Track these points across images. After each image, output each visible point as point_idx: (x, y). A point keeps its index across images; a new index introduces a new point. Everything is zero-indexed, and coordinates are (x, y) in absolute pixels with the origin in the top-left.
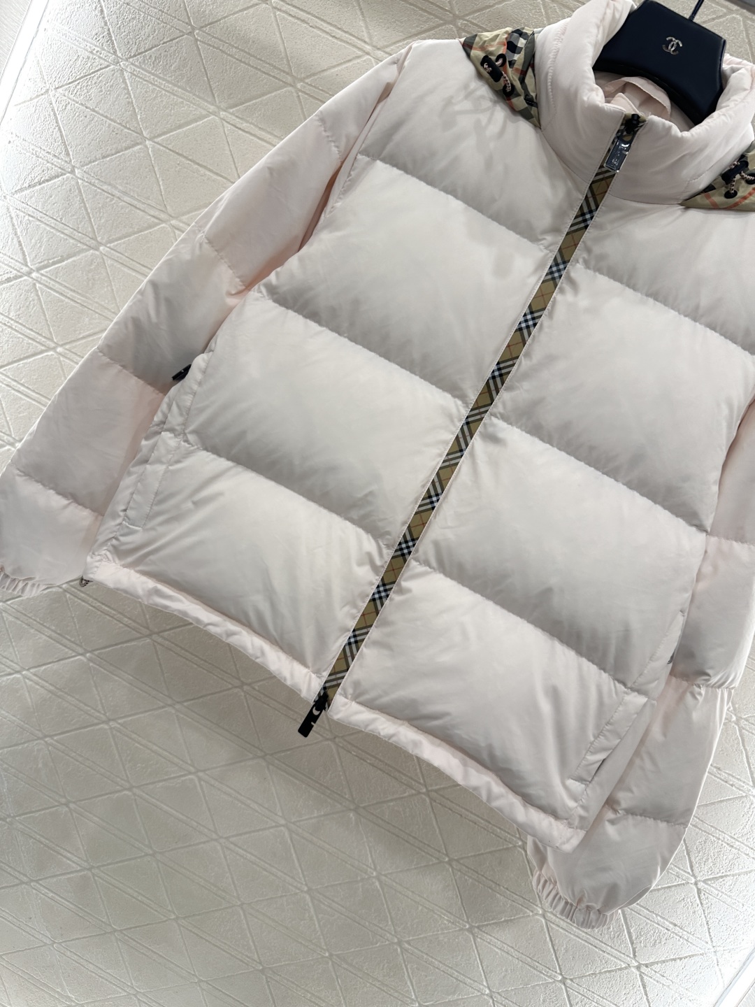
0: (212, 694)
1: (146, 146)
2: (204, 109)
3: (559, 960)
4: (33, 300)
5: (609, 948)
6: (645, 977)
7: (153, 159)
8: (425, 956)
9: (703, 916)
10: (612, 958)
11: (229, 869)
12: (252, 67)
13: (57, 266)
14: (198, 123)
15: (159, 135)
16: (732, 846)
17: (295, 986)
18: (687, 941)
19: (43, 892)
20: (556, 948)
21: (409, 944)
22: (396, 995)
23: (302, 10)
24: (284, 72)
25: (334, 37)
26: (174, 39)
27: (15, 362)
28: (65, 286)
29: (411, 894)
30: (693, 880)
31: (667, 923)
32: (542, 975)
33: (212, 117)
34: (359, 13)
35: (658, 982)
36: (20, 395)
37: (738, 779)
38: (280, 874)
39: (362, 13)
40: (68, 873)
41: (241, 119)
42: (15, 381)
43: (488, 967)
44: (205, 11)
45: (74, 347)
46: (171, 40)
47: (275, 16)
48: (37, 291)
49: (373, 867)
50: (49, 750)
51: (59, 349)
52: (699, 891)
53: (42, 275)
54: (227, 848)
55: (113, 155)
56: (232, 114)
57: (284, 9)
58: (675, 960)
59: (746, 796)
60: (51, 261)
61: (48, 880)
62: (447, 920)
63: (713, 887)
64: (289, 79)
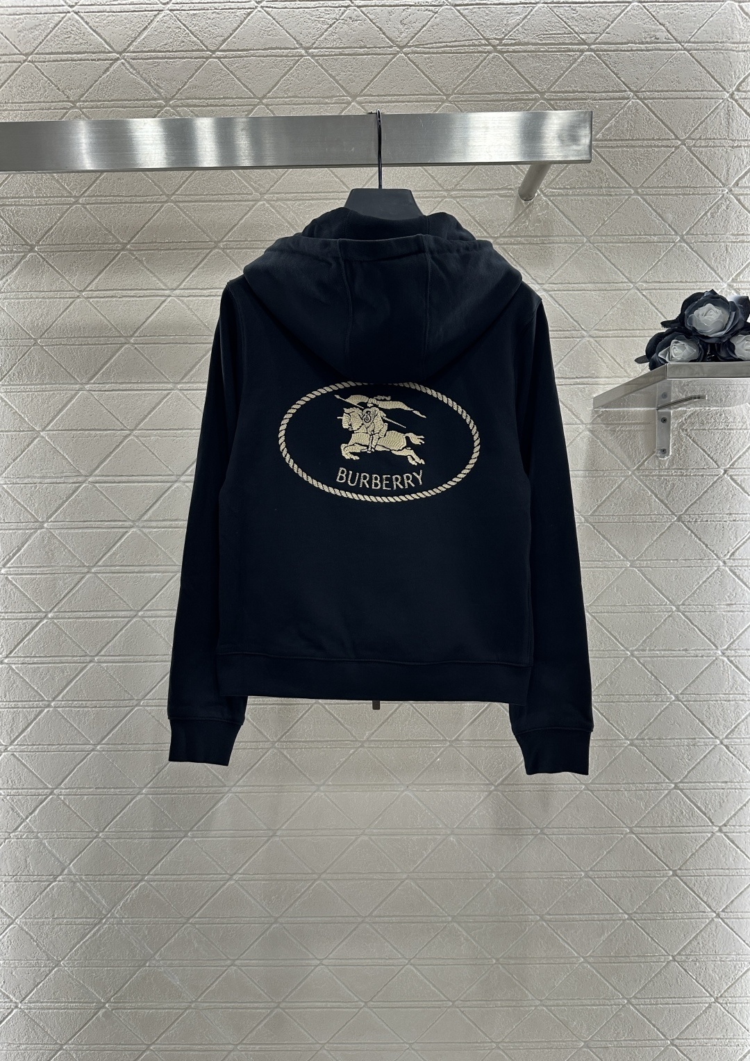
0: (300, 807)
1: (43, 437)
2: (72, 390)
3: (662, 859)
4: (12, 590)
5: (692, 828)
6: (729, 834)
7: (52, 443)
8: (566, 916)
9: (741, 764)
10: (698, 834)
11: (386, 940)
12: (92, 344)
13: (17, 555)
14: (73, 402)
15: (48, 424)
16: (729, 701)
17: (485, 1002)
18: (741, 789)
19: (250, 1049)
20: (655, 851)
21: (550, 915)
22: (562, 961)
23: (107, 290)
24: (117, 337)
25: (139, 297)
26: (26, 353)
27: (20, 642)
28: (32, 567)
29: (528, 874)
30: (718, 742)
31: (719, 784)
32: (658, 879)
33: (81, 392)
34: (148, 273)
35: (740, 832)
36: (36, 666)
37: (704, 650)
38: (424, 919)
39: (151, 272)
40: (262, 1021)
41: (103, 383)
42: (28, 657)
43: (615, 897)
44: (38, 325)
45: (61, 607)
46: (24, 355)
47: (91, 303)
48: (10, 582)
49: (489, 870)
50: (197, 929)
51: (50, 615)
52: (727, 747)
53: (10, 568)
54: (374, 923)
55: (20, 455)
56: (94, 383)
57: (94, 295)
58: (741, 808)
59: (716, 659)
60: (11, 555)
61: (249, 1037)
62: (566, 878)
63: (735, 738)
64: (123, 340)
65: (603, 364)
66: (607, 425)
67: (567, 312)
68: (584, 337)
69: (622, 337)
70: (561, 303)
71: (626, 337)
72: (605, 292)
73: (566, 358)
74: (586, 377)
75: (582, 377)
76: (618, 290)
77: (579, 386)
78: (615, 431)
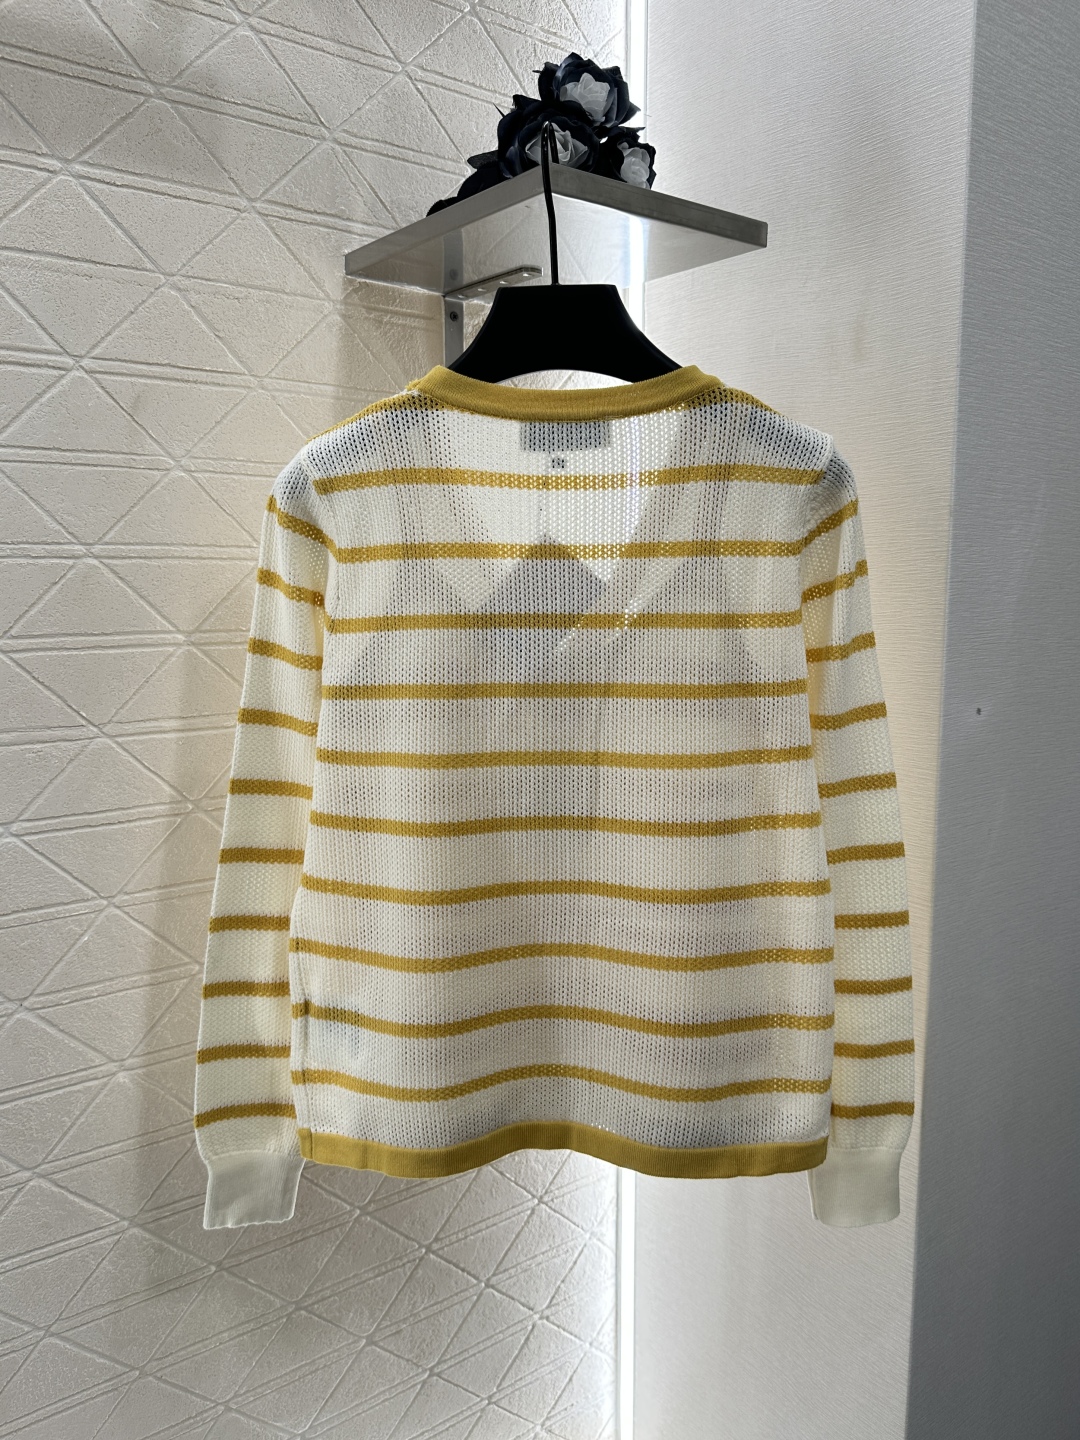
66: (369, 309)
68: (324, 139)
72: (358, 65)
73: (296, 170)
74: (331, 215)
75: (325, 214)
76: (378, 68)
77: (321, 229)
78: (380, 322)
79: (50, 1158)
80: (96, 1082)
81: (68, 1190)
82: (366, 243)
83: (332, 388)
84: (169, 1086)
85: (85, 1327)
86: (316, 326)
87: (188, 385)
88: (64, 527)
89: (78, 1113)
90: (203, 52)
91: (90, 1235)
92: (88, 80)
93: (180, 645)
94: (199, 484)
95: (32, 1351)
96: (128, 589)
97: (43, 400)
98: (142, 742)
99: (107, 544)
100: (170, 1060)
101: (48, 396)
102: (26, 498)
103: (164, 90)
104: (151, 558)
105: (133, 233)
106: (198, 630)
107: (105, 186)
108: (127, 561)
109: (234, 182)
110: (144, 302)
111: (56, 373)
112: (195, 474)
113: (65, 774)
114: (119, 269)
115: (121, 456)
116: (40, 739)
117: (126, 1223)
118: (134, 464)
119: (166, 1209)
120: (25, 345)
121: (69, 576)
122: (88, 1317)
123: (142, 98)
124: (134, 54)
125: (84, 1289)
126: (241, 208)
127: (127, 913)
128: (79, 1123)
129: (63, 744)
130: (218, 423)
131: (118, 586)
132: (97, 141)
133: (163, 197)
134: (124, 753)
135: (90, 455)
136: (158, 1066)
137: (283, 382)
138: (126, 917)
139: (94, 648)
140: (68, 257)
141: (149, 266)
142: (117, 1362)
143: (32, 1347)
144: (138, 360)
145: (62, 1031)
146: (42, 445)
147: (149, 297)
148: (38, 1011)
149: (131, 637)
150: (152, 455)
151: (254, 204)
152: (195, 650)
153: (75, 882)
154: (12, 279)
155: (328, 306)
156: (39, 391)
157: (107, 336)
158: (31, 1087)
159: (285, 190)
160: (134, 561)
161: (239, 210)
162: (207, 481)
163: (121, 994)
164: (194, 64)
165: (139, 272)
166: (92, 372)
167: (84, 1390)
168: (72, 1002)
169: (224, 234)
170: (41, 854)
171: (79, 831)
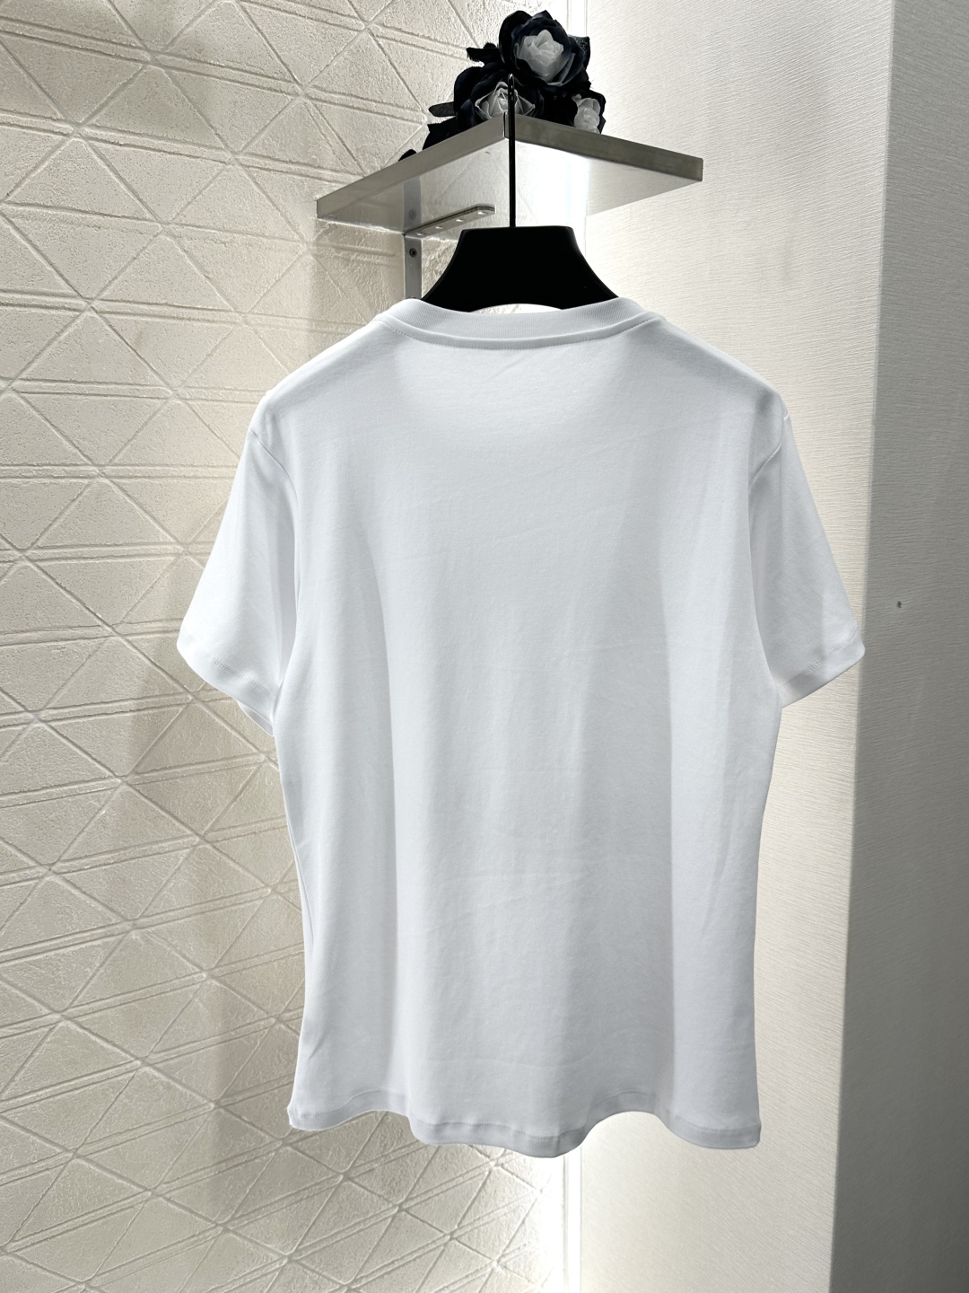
29: (256, 959)
38: (96, 1077)
65: (329, 148)
66: (338, 249)
67: (270, 45)
68: (297, 95)
69: (353, 108)
70: (261, 27)
71: (359, 109)
72: (327, 26)
73: (273, 124)
74: (304, 164)
75: (298, 163)
76: (344, 27)
77: (295, 177)
78: (348, 260)
79: (76, 1003)
80: (112, 939)
81: (91, 1032)
82: (336, 189)
83: (306, 321)
84: (174, 943)
85: (106, 1151)
86: (292, 266)
87: (183, 323)
88: (80, 451)
89: (98, 965)
90: (192, 21)
91: (110, 1071)
92: (94, 51)
93: (180, 555)
94: (194, 411)
95: (62, 1170)
96: (134, 505)
97: (61, 338)
98: (149, 641)
99: (116, 465)
100: (174, 920)
101: (65, 334)
102: (48, 425)
103: (159, 57)
104: (153, 477)
105: (134, 186)
106: (194, 542)
107: (110, 146)
108: (134, 480)
109: (220, 137)
110: (144, 248)
111: (71, 313)
112: (190, 402)
113: (84, 668)
114: (123, 220)
115: (127, 386)
116: (63, 637)
117: (139, 1063)
118: (137, 394)
119: (172, 1051)
120: (45, 290)
121: (85, 494)
122: (108, 1143)
123: (141, 66)
124: (133, 25)
125: (105, 1118)
126: (226, 161)
127: (138, 791)
128: (99, 973)
129: (82, 642)
130: (209, 355)
131: (126, 502)
132: (102, 106)
133: (159, 154)
134: (134, 650)
135: (101, 386)
136: (164, 925)
137: (264, 317)
138: (137, 794)
139: (108, 557)
140: (80, 211)
141: (148, 216)
142: (134, 1183)
143: (62, 1167)
144: (140, 300)
145: (84, 893)
146: (61, 379)
147: (148, 244)
148: (64, 875)
149: (138, 548)
150: (153, 386)
151: (237, 157)
152: (192, 560)
153: (94, 762)
154: (33, 231)
155: (303, 248)
156: (58, 330)
157: (113, 280)
158: (59, 941)
159: (264, 144)
160: (139, 480)
161: (224, 163)
162: (201, 408)
163: (133, 861)
164: (185, 32)
165: (139, 222)
166: (102, 312)
167: (105, 1206)
168: (93, 867)
169: (212, 185)
170: (65, 738)
171: (97, 718)
